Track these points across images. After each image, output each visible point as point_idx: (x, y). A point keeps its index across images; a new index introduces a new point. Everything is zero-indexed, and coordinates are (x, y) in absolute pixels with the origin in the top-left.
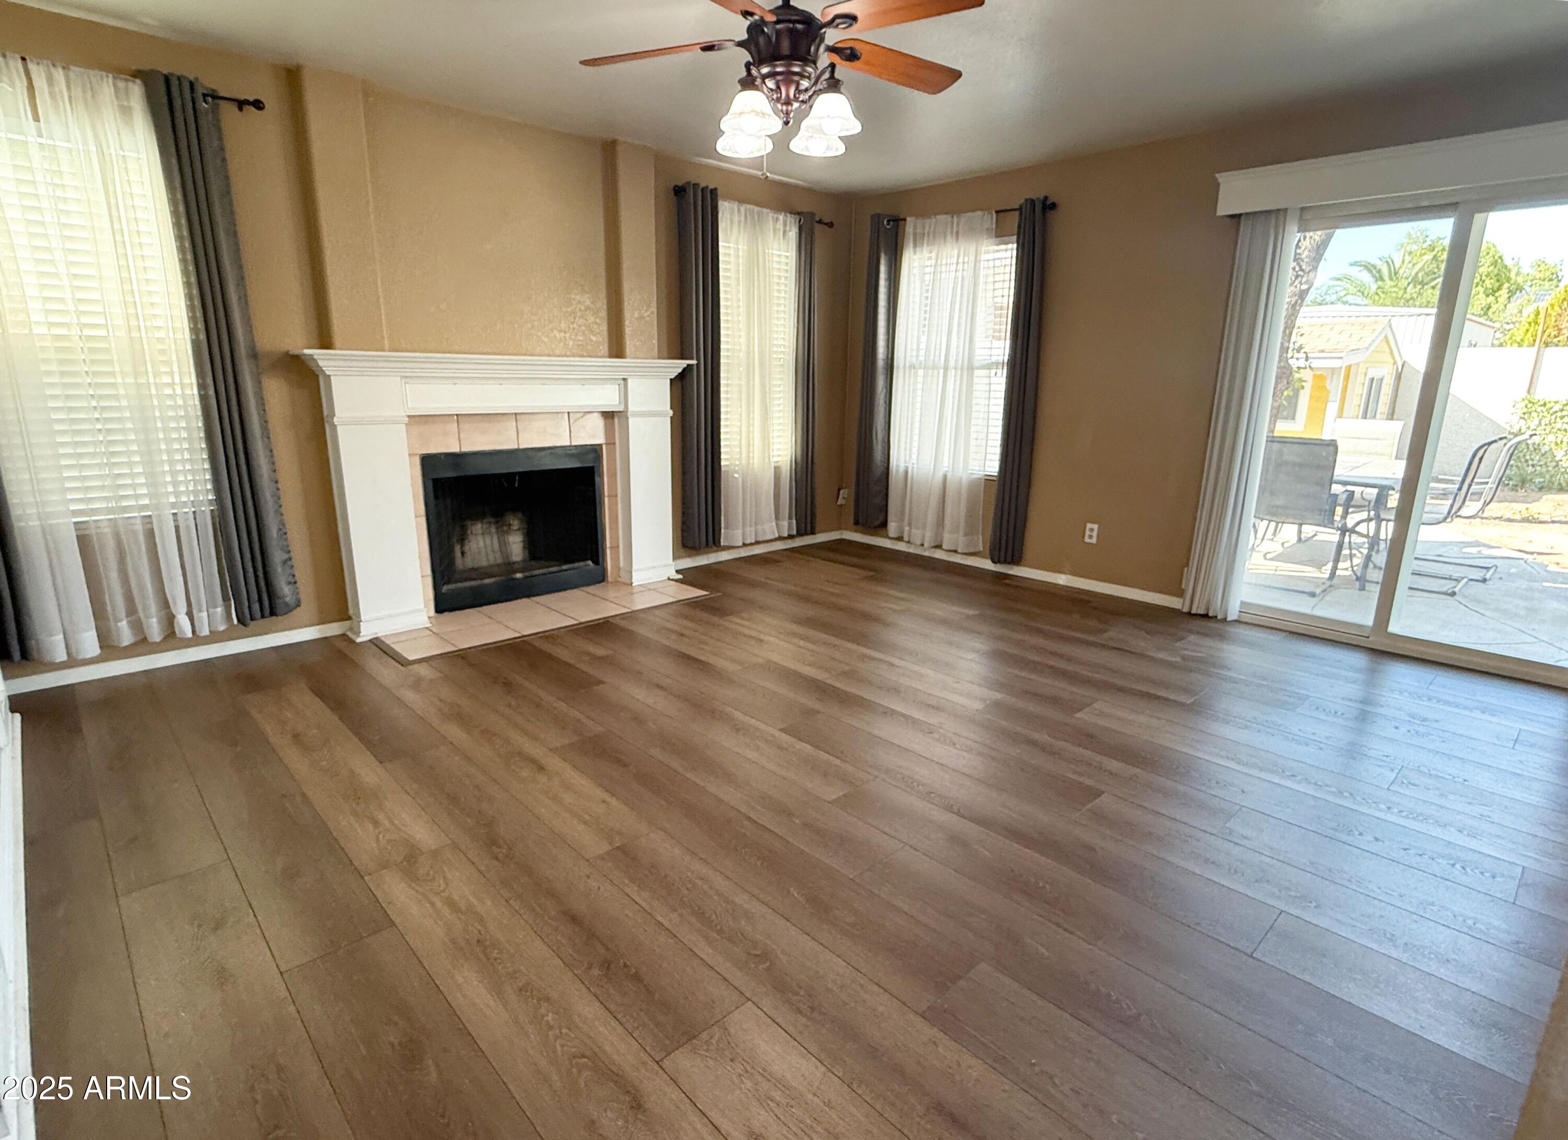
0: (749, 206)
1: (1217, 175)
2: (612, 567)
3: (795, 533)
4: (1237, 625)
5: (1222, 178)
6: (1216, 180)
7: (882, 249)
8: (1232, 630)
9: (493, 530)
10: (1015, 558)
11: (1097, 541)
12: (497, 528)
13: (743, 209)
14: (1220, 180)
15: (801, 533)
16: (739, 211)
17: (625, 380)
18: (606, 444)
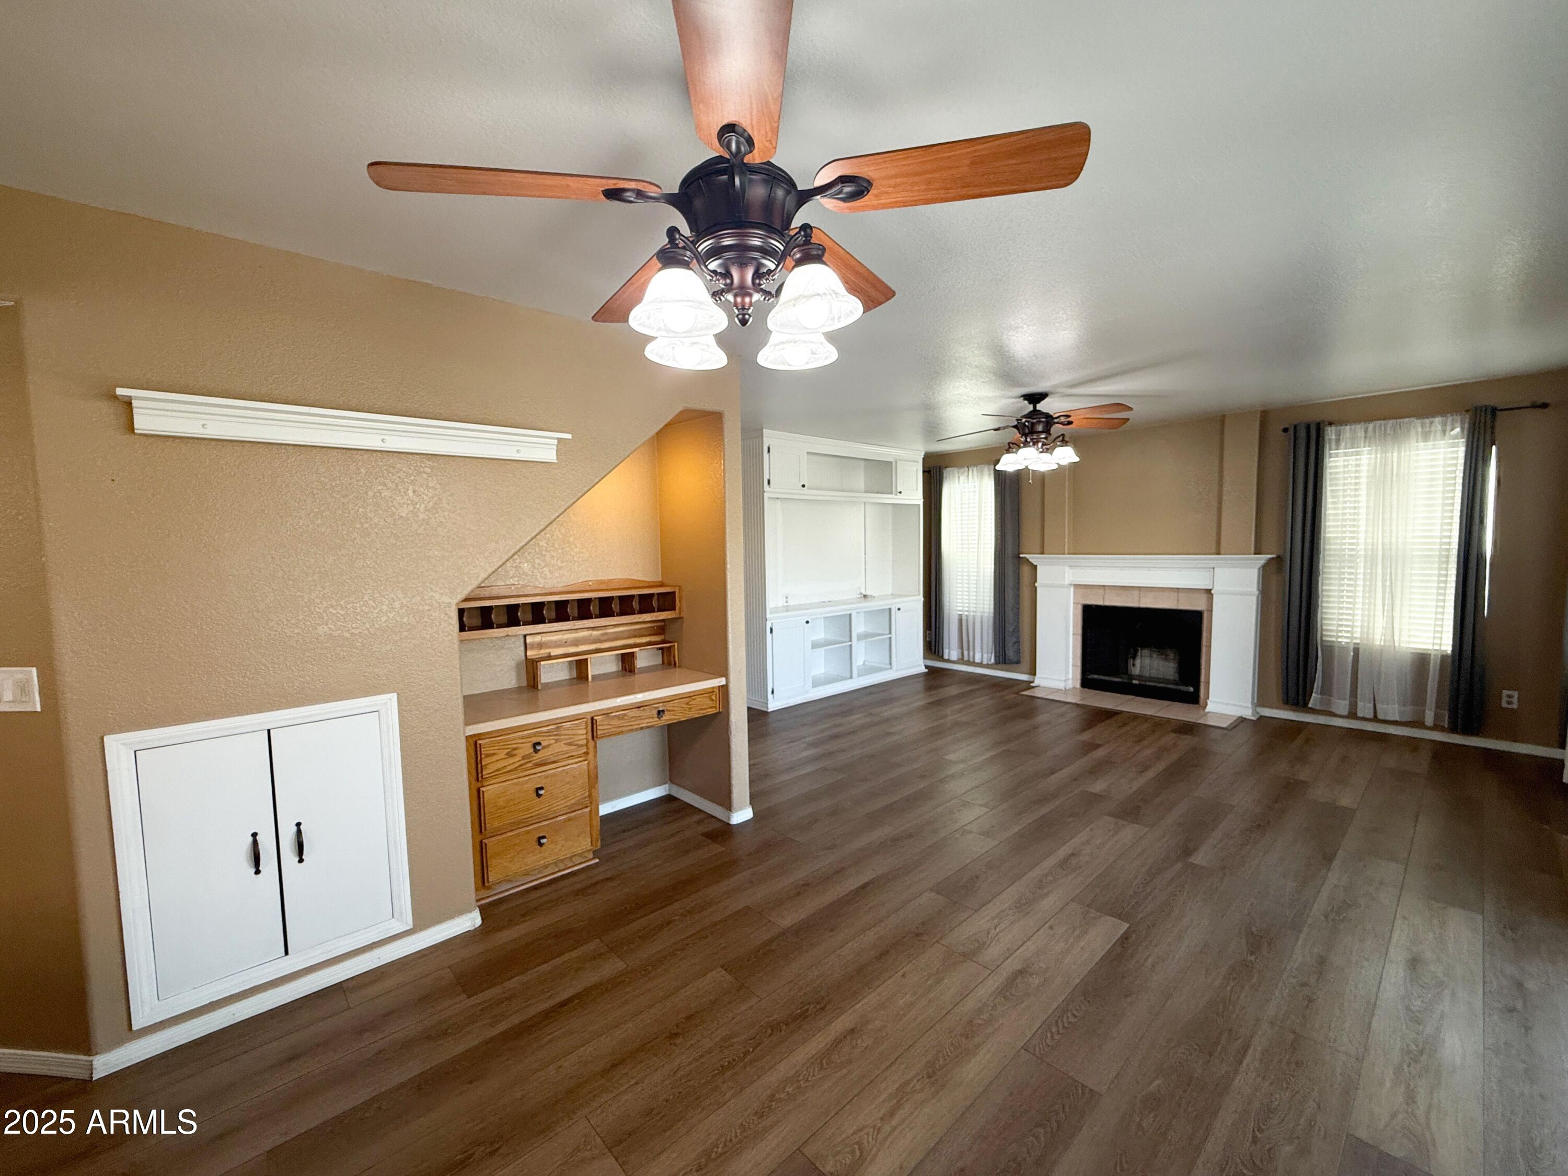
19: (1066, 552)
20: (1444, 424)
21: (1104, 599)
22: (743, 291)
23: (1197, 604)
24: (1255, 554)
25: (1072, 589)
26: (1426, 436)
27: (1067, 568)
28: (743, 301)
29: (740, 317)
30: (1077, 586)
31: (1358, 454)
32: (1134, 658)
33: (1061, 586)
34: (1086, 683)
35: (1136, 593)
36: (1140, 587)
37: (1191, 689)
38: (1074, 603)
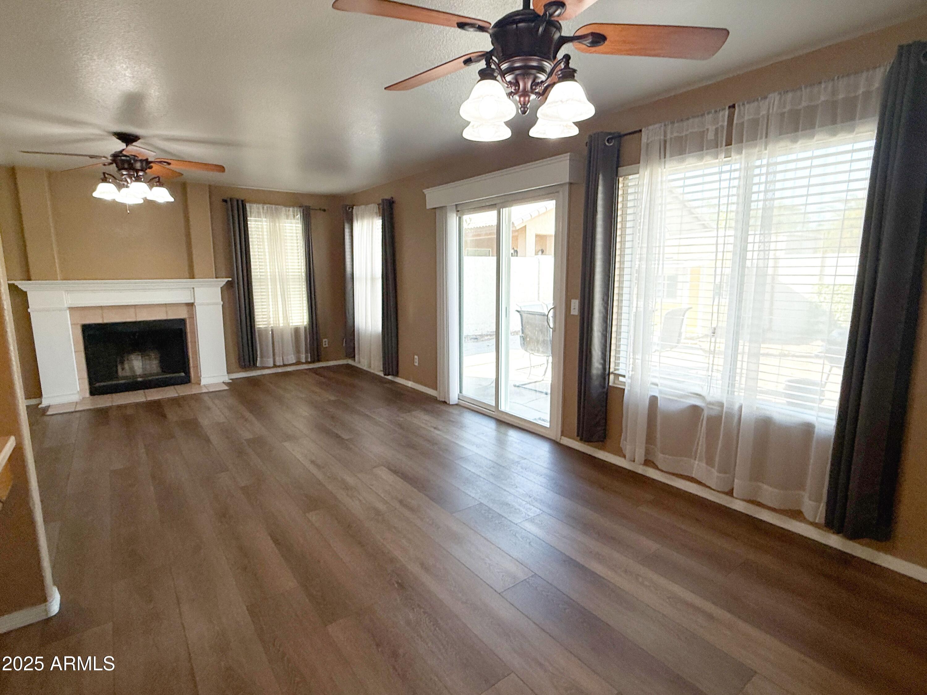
0: (268, 205)
1: (424, 191)
2: (194, 375)
3: (309, 360)
4: (456, 407)
5: (426, 191)
6: (423, 193)
7: (345, 221)
8: (451, 410)
9: (140, 358)
10: (396, 374)
11: (419, 364)
12: (142, 357)
13: (265, 207)
14: (425, 193)
15: (313, 362)
16: (263, 208)
17: (193, 288)
18: (189, 318)
19: (59, 278)
20: (293, 212)
21: (103, 317)
22: (525, 94)
23: (182, 314)
24: (216, 278)
25: (68, 311)
26: (287, 217)
27: (64, 293)
28: (525, 100)
29: (522, 109)
30: (72, 309)
31: (261, 221)
32: (122, 363)
33: (60, 310)
34: (94, 391)
35: (132, 310)
36: (135, 306)
37: (183, 374)
38: (72, 324)
